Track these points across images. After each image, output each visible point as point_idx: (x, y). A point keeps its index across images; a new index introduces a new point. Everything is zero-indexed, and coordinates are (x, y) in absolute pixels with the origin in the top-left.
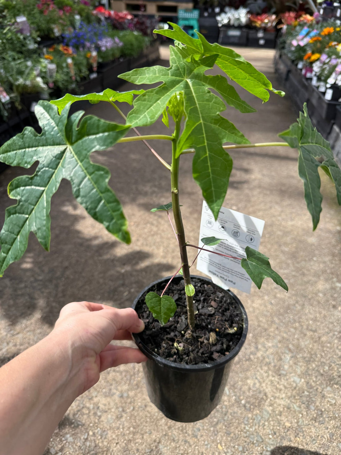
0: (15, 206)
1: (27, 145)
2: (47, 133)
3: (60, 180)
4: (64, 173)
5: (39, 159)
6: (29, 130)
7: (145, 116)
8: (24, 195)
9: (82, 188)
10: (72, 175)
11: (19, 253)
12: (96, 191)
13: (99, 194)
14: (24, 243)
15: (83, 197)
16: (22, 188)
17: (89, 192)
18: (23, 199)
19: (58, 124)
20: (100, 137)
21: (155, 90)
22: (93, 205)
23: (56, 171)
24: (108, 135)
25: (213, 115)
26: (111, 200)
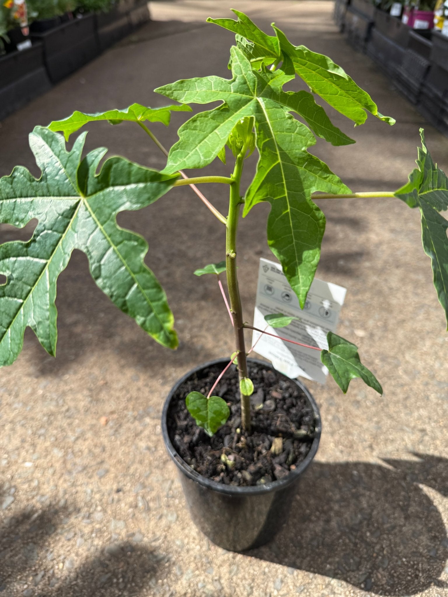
0: (3, 285)
1: (18, 193)
2: (49, 177)
3: (70, 251)
4: (76, 241)
5: (37, 217)
6: (21, 171)
7: (196, 153)
8: (16, 269)
9: (104, 264)
10: (88, 244)
11: (10, 355)
12: (126, 269)
13: (130, 275)
14: (18, 342)
15: (106, 278)
16: (12, 259)
17: (115, 272)
18: (15, 275)
19: (66, 164)
20: (131, 189)
21: (210, 113)
22: (121, 291)
23: (64, 235)
24: (145, 188)
25: (297, 151)
26: (149, 284)
